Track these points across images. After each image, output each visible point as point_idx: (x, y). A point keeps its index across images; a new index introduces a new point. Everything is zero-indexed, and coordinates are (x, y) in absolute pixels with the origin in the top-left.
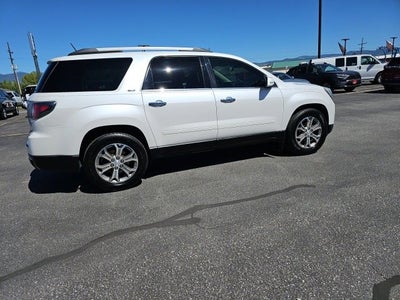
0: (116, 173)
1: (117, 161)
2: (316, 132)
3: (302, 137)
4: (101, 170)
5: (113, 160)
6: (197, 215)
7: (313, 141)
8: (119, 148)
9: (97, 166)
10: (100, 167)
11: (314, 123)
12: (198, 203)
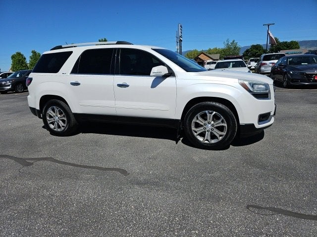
1: (57, 117)
3: (200, 130)
4: (49, 121)
5: (54, 116)
7: (214, 137)
9: (48, 118)
11: (215, 119)
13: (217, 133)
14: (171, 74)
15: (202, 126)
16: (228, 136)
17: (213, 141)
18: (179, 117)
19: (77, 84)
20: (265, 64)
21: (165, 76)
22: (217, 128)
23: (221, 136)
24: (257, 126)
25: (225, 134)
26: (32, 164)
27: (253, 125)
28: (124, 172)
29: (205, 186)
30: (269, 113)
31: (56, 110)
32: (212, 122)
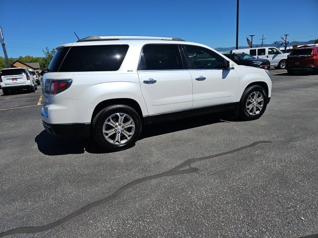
0: (118, 137)
1: (119, 127)
2: (260, 103)
3: (250, 107)
4: (107, 134)
5: (116, 126)
6: (193, 165)
7: (258, 109)
8: (121, 116)
9: (104, 131)
10: (106, 132)
11: (259, 96)
12: (190, 157)
13: (259, 106)
19: (152, 82)
22: (258, 103)
23: (261, 108)
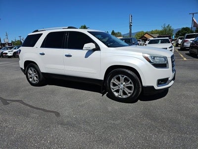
1: (33, 74)
3: (116, 88)
4: (29, 76)
7: (125, 94)
11: (126, 80)
13: (127, 91)
14: (98, 48)
15: (117, 85)
16: (135, 94)
17: (124, 97)
18: (102, 78)
19: (43, 54)
20: (187, 41)
21: (94, 50)
22: (127, 87)
23: (129, 93)
24: (156, 88)
25: (132, 92)
26: (9, 103)
27: (153, 87)
28: (58, 114)
29: (105, 131)
30: (168, 79)
31: (33, 70)
32: (124, 83)
